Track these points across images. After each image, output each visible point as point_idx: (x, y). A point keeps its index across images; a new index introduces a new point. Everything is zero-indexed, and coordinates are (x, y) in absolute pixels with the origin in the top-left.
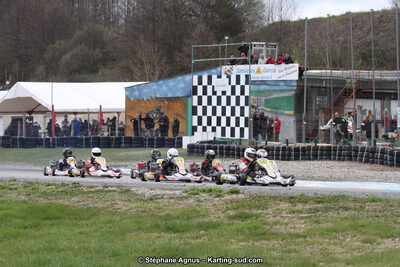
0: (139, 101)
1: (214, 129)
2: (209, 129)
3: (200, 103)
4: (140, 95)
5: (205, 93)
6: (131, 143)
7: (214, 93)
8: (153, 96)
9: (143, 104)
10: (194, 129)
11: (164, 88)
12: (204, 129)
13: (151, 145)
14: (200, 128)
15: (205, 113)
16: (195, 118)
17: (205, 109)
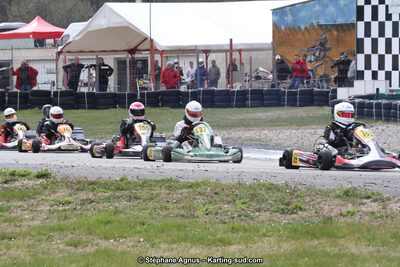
0: (293, 31)
1: (388, 76)
2: (381, 75)
3: (368, 33)
4: (294, 21)
5: (375, 17)
6: (262, 99)
7: (389, 17)
8: (315, 23)
9: (299, 36)
10: (360, 75)
11: (331, 9)
12: (375, 76)
13: (293, 103)
14: (368, 74)
15: (375, 49)
16: (361, 58)
17: (375, 42)
